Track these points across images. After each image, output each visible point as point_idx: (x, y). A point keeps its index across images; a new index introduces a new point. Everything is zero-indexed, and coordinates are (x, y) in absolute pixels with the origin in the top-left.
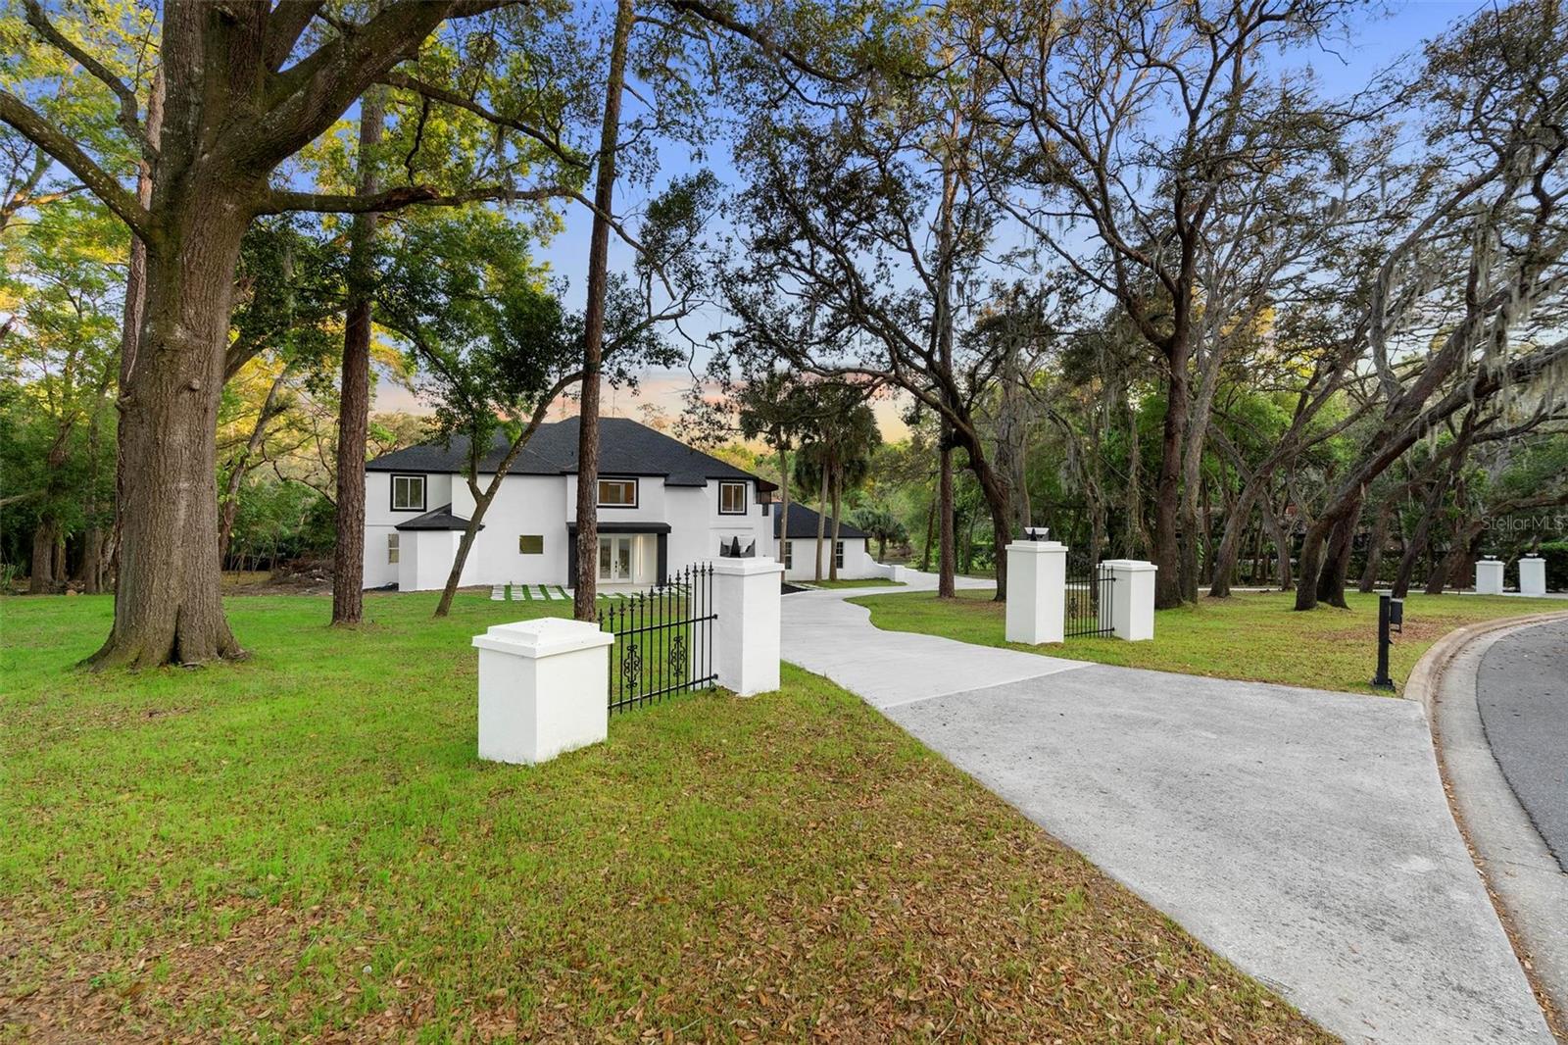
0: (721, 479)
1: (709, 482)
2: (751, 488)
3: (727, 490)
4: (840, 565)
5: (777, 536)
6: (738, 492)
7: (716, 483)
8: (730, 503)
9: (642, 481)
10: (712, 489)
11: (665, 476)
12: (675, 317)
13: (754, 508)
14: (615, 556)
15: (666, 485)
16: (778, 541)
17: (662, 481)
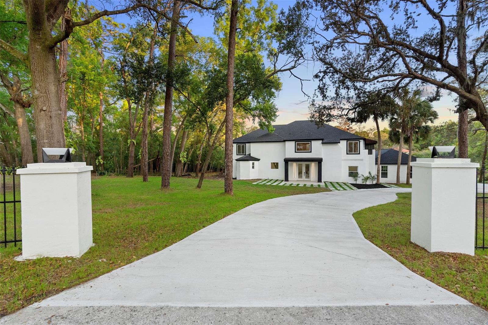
0: (347, 140)
1: (341, 141)
2: (362, 143)
3: (350, 144)
4: (411, 177)
5: (376, 164)
6: (356, 144)
7: (345, 142)
8: (352, 150)
9: (313, 142)
10: (343, 144)
11: (322, 140)
12: (289, 69)
13: (364, 151)
14: (304, 170)
15: (322, 143)
16: (377, 166)
17: (321, 141)
